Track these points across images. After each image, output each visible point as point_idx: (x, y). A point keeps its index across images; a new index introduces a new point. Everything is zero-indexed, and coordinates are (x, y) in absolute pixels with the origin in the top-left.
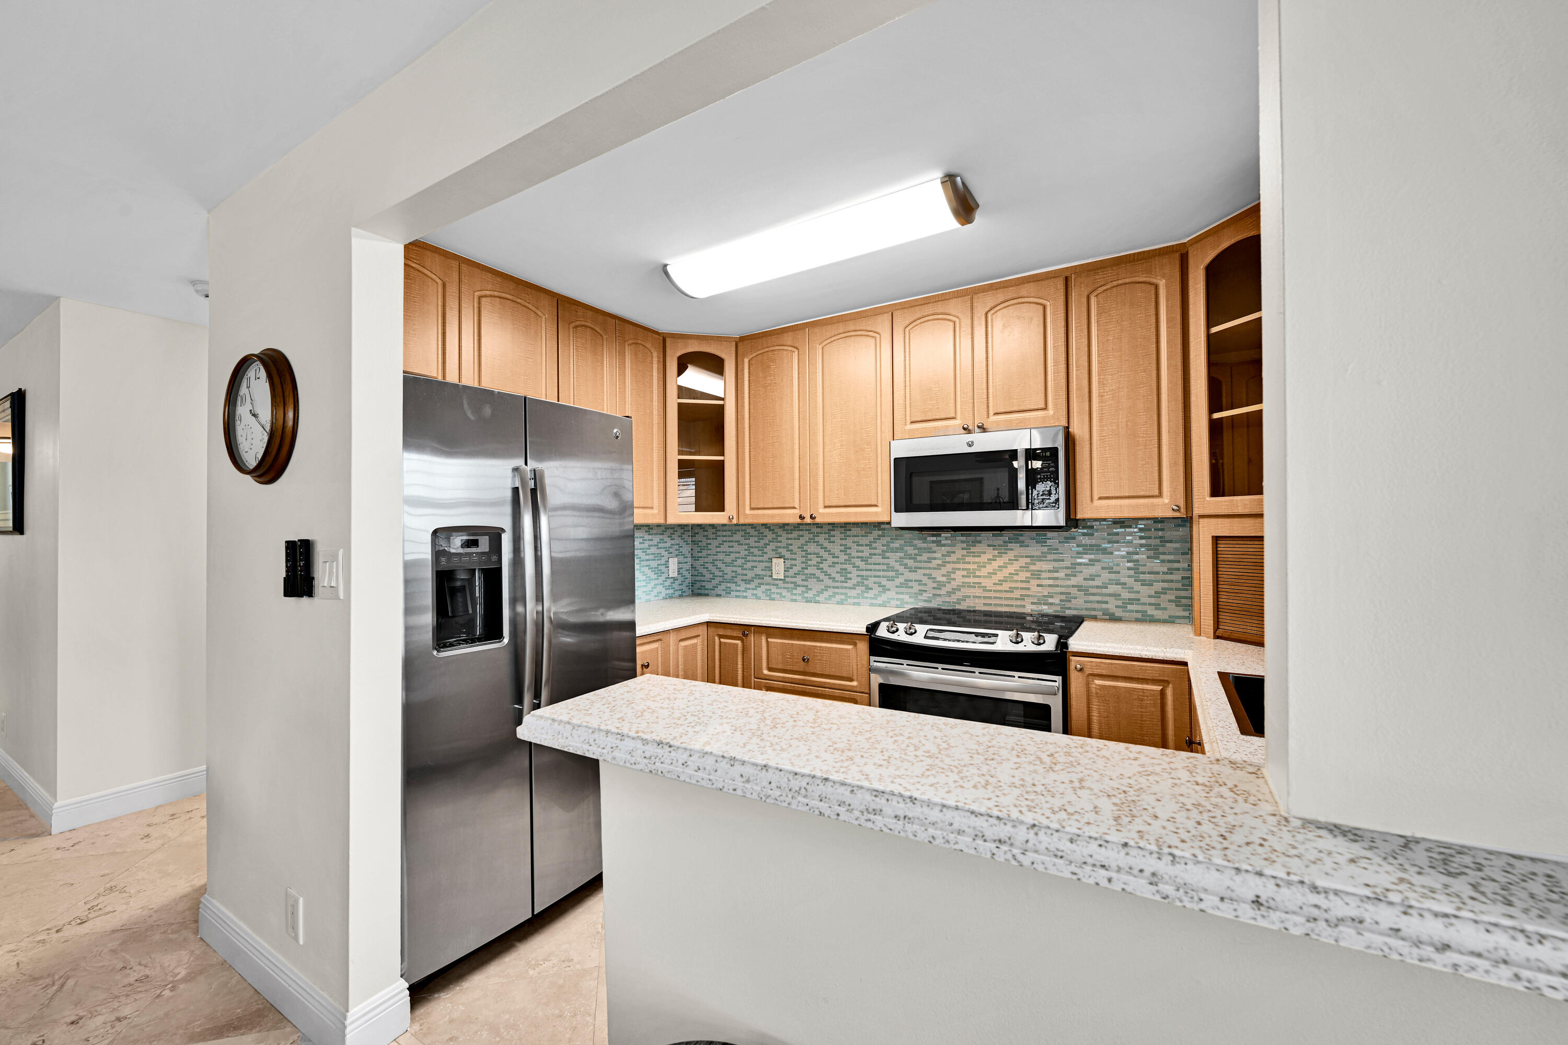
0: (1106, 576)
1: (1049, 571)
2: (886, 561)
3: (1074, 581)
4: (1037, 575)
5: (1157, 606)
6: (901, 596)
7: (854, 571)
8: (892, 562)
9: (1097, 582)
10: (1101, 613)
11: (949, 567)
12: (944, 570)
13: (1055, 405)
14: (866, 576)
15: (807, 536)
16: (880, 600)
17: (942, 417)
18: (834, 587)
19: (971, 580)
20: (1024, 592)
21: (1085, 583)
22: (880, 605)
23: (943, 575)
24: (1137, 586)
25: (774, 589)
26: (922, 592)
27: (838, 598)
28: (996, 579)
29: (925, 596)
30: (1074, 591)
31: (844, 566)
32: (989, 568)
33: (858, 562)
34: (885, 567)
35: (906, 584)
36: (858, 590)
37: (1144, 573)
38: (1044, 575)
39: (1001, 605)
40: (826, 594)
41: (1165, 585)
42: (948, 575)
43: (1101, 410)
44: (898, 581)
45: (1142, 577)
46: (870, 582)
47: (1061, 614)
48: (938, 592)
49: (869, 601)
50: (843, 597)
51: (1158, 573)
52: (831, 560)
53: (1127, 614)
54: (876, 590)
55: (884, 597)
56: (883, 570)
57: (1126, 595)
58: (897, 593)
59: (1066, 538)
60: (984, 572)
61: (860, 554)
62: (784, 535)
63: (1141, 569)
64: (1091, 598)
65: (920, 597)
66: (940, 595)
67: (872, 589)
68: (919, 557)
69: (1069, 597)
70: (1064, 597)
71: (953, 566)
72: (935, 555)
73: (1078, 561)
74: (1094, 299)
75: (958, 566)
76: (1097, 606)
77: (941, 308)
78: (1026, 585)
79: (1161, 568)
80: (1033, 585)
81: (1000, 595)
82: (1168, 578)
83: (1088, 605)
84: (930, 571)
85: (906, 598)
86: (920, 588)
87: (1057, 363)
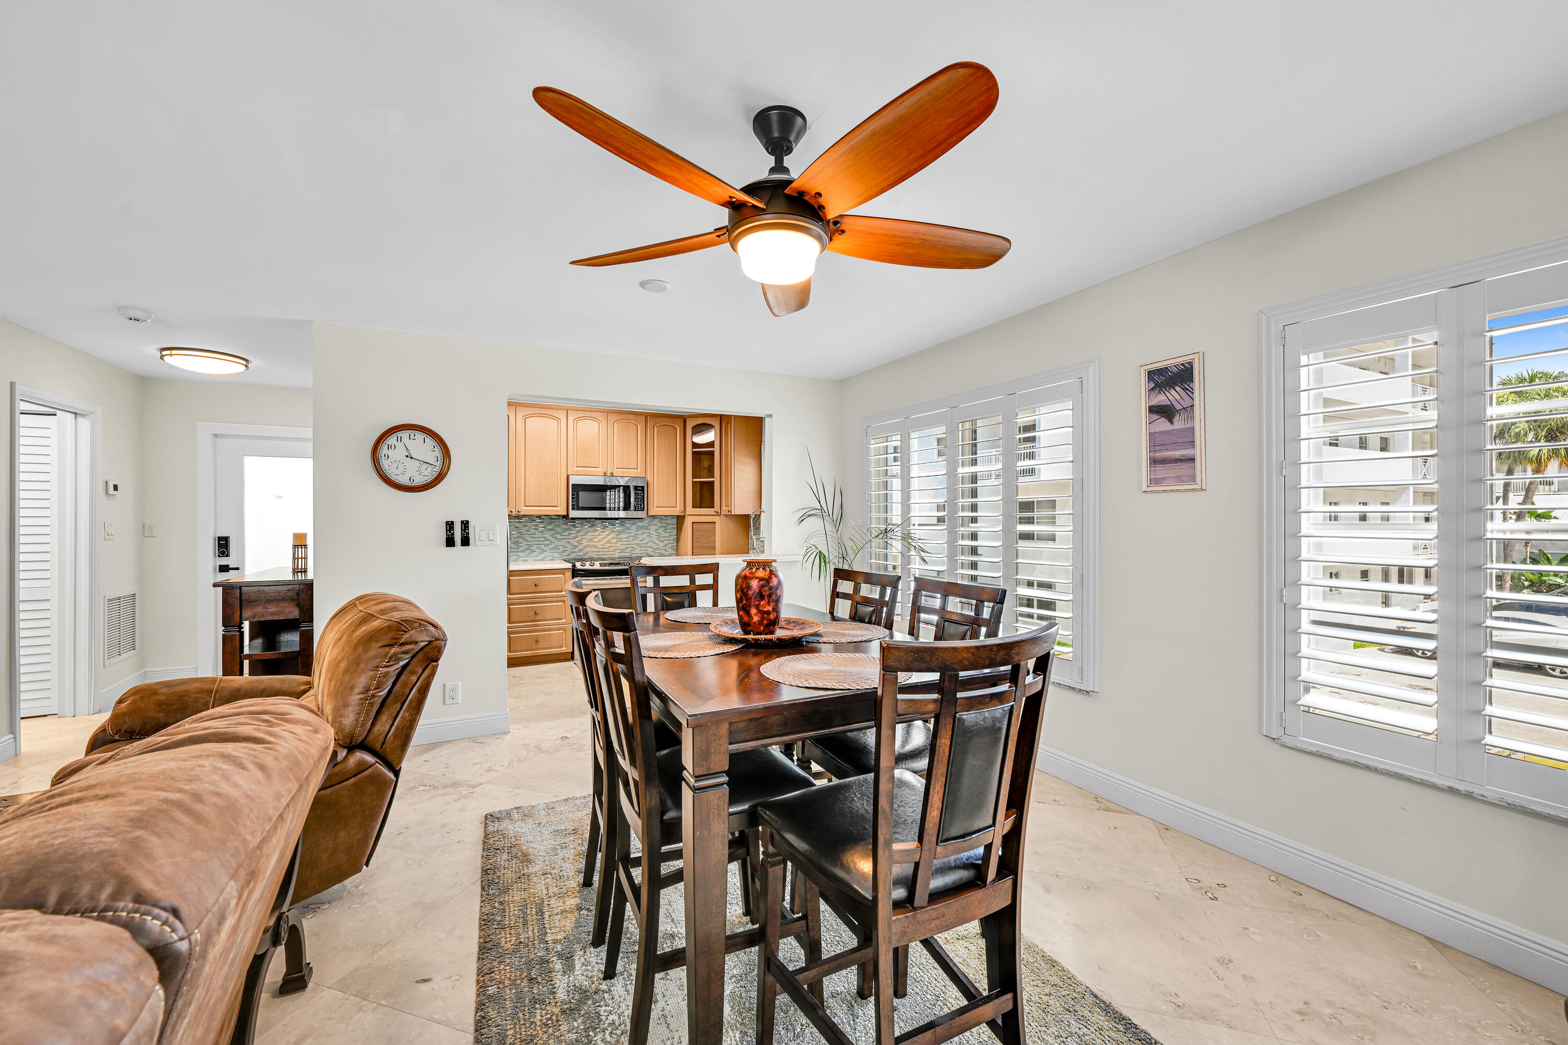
0: (648, 539)
3: (636, 542)
4: (620, 540)
5: (665, 550)
6: (552, 554)
7: (524, 543)
8: (548, 536)
9: (645, 542)
11: (579, 538)
12: (577, 539)
13: (641, 468)
14: (531, 545)
16: (540, 557)
17: (593, 466)
19: (591, 544)
20: (615, 548)
21: (640, 542)
22: (540, 560)
23: (577, 542)
24: (659, 543)
26: (564, 551)
28: (602, 543)
29: (566, 553)
30: (635, 546)
31: (517, 540)
32: (600, 537)
34: (543, 539)
35: (556, 548)
36: (527, 552)
38: (624, 540)
39: (605, 555)
41: (669, 542)
42: (579, 542)
43: (658, 472)
44: (551, 546)
45: (660, 539)
46: (534, 548)
49: (534, 558)
50: (516, 557)
51: (666, 537)
53: (655, 554)
54: (538, 551)
55: (543, 555)
56: (543, 541)
57: (655, 546)
59: (632, 523)
60: (597, 540)
61: (528, 533)
63: (660, 536)
64: (642, 549)
65: (563, 554)
66: (575, 552)
68: (564, 534)
69: (634, 549)
70: (631, 549)
71: (582, 537)
72: (572, 532)
73: (637, 533)
74: (655, 428)
75: (584, 537)
76: (644, 552)
77: (592, 414)
78: (616, 545)
79: (667, 535)
80: (619, 544)
81: (604, 550)
82: (669, 538)
83: (641, 552)
84: (569, 540)
85: (556, 555)
86: (564, 549)
87: (641, 451)
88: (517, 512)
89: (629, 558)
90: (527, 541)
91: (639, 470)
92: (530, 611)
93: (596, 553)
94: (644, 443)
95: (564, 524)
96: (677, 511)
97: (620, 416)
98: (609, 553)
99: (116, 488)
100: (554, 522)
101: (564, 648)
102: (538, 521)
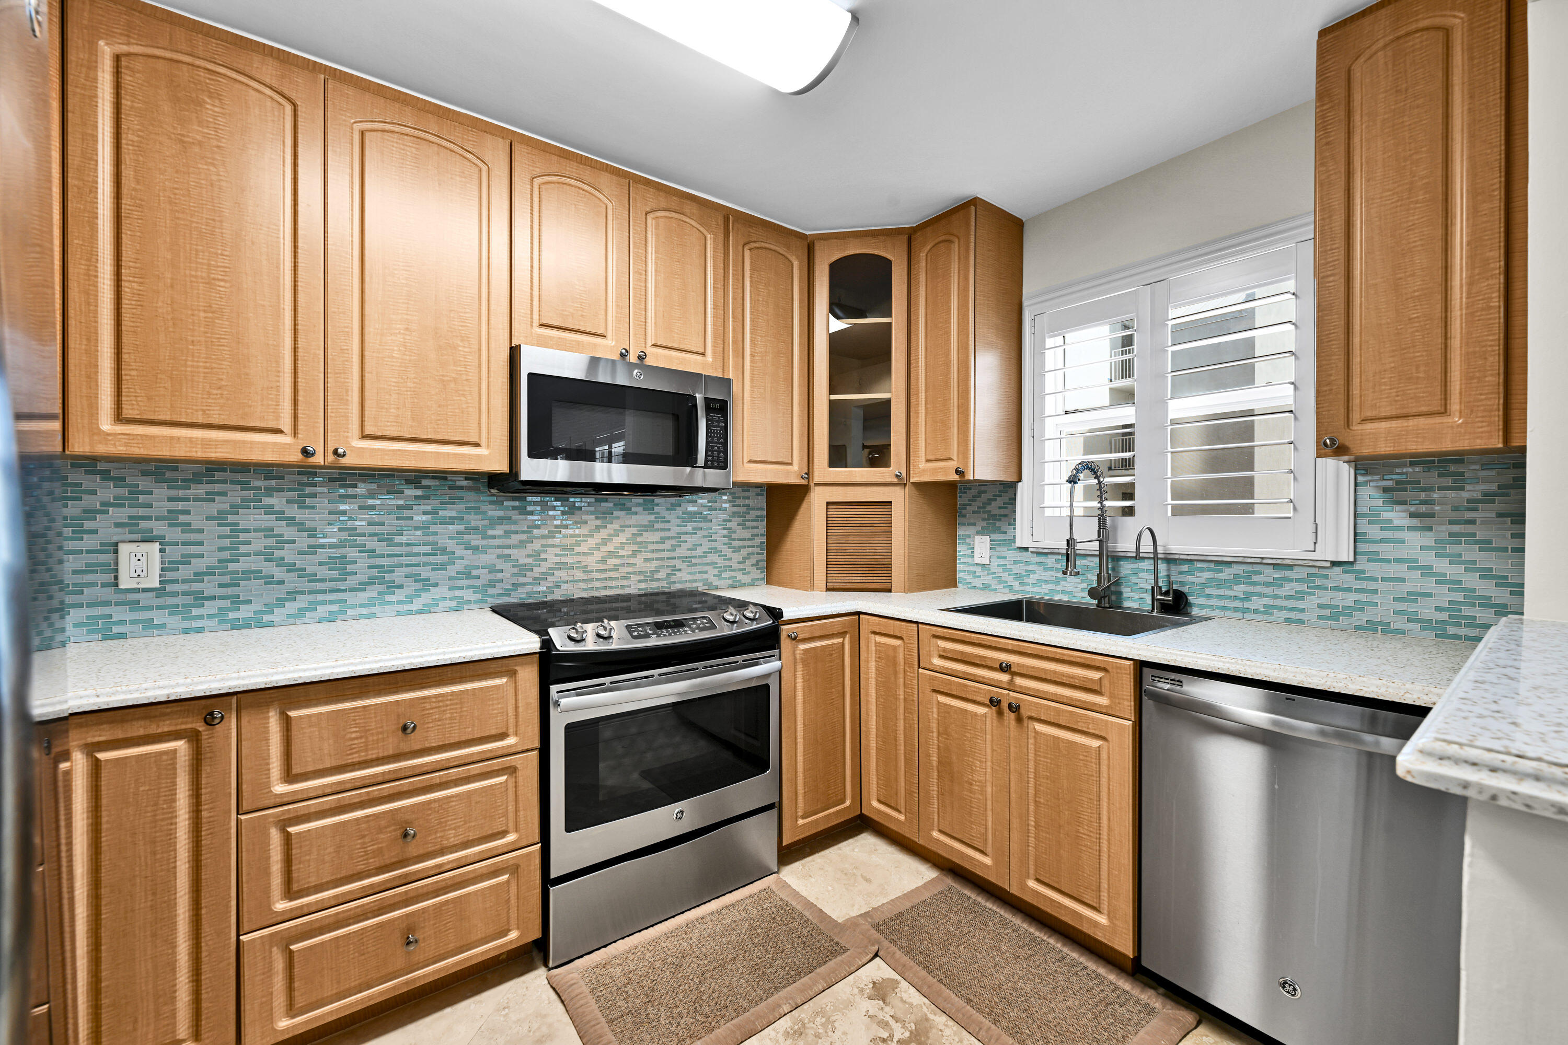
0: (706, 545)
1: (657, 542)
2: (431, 539)
3: (679, 552)
4: (643, 547)
5: (744, 572)
6: (458, 593)
7: (364, 561)
8: (442, 540)
9: (699, 552)
10: (701, 584)
11: (537, 545)
12: (530, 548)
13: (714, 352)
14: (389, 566)
15: (236, 494)
16: (417, 604)
17: (589, 329)
18: (310, 592)
19: (569, 559)
20: (630, 569)
21: (688, 554)
22: (417, 613)
23: (529, 556)
24: (729, 553)
25: (118, 614)
26: (493, 583)
27: (323, 610)
28: (597, 556)
29: (499, 589)
30: (678, 564)
31: (339, 552)
32: (592, 542)
33: (372, 543)
34: (428, 549)
35: (467, 574)
36: (371, 593)
37: (735, 540)
38: (651, 547)
39: (605, 588)
40: (291, 607)
41: (750, 550)
42: (536, 556)
43: (752, 370)
44: (452, 571)
45: (734, 544)
46: (398, 576)
47: (667, 590)
48: (522, 580)
49: (399, 608)
50: (335, 607)
51: (743, 539)
52: (303, 541)
53: (722, 582)
54: (410, 587)
55: (426, 598)
56: (425, 554)
57: (722, 563)
58: (450, 589)
59: (672, 505)
60: (584, 548)
61: (378, 529)
62: (161, 492)
63: (733, 536)
64: (694, 569)
65: (490, 591)
66: (524, 584)
67: (401, 587)
68: (490, 532)
69: (676, 570)
70: (669, 571)
71: (543, 541)
72: (513, 528)
73: (684, 529)
74: (747, 253)
75: (550, 541)
76: (698, 577)
78: (632, 561)
79: (747, 534)
80: (639, 560)
81: (603, 575)
82: (751, 543)
83: (690, 577)
84: (507, 551)
85: (468, 595)
86: (492, 576)
87: (715, 307)
88: (331, 458)
89: (664, 593)
90: (371, 553)
91: (709, 358)
92: (380, 830)
93: (584, 585)
94: (720, 286)
95: (491, 503)
96: (790, 475)
97: (663, 199)
98: (615, 583)
100: (461, 498)
101: (513, 935)
102: (410, 492)
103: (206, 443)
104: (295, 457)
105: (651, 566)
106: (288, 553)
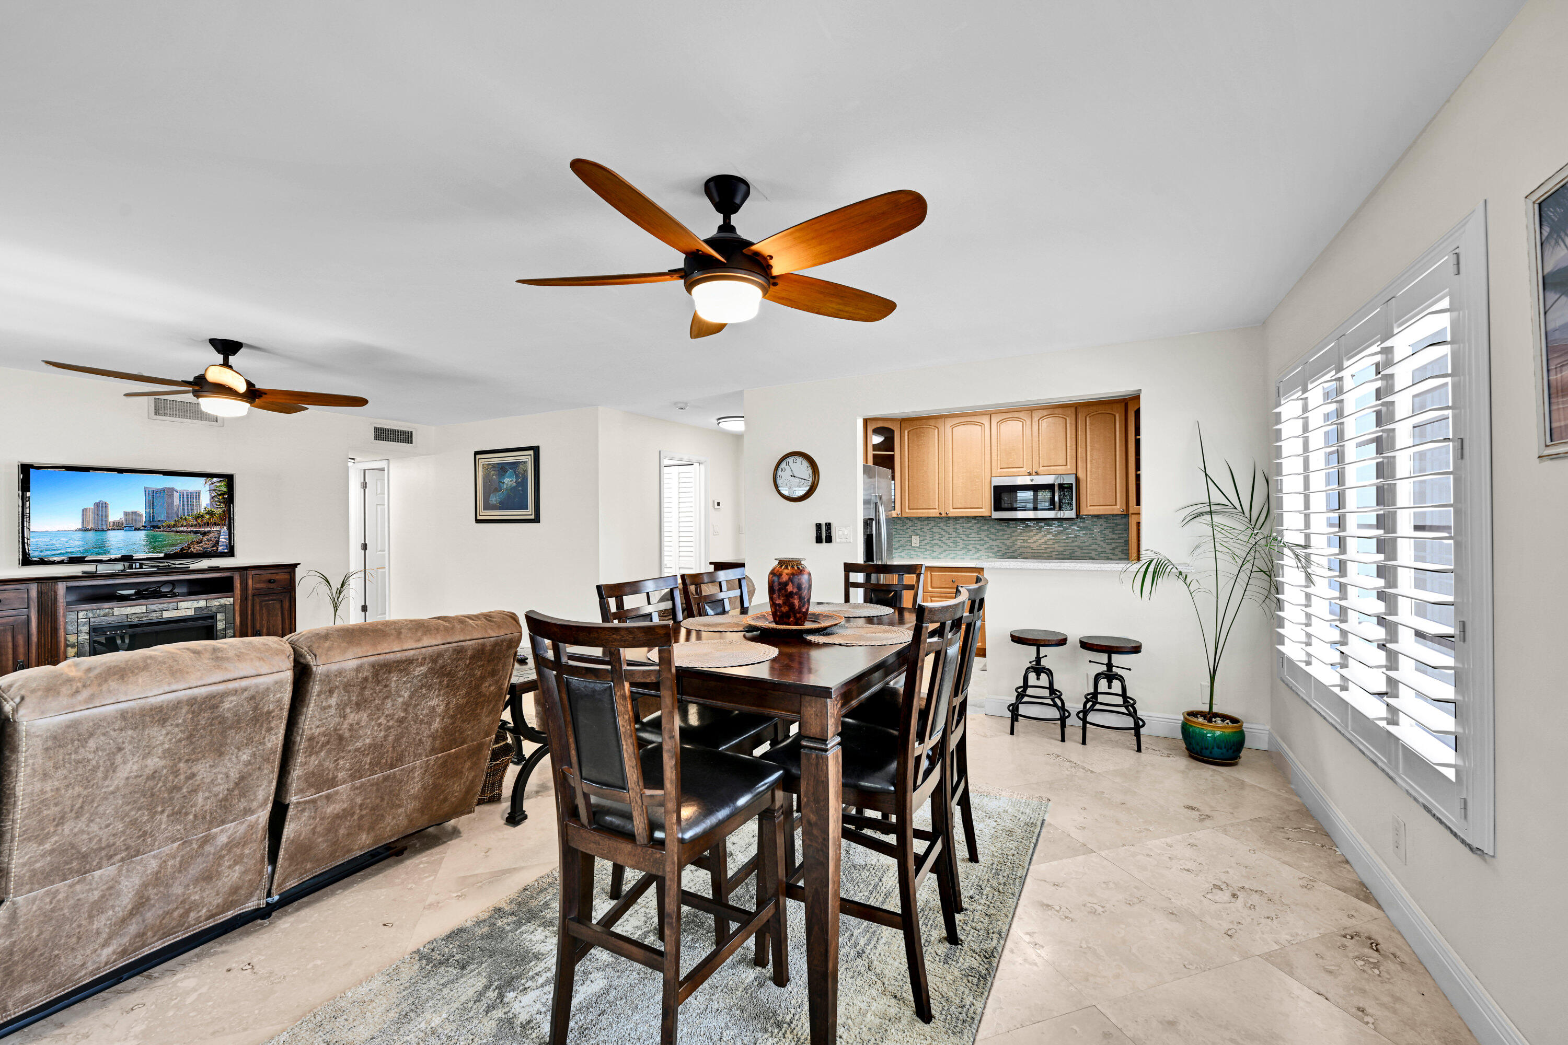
0: (1091, 541)
2: (979, 536)
3: (1076, 543)
4: (1057, 541)
5: (1113, 554)
6: (987, 554)
7: (961, 542)
8: (983, 537)
9: (1086, 544)
11: (1014, 538)
12: (1011, 540)
13: (1071, 464)
15: (933, 523)
16: (976, 556)
17: (1017, 467)
19: (1026, 544)
21: (1081, 545)
24: (1105, 545)
25: (912, 552)
26: (999, 551)
27: (952, 556)
28: (1037, 544)
29: (1001, 553)
30: (1076, 549)
31: (955, 539)
32: (1035, 538)
33: (963, 537)
34: (978, 539)
35: (990, 548)
36: (963, 551)
37: (1108, 539)
38: (1062, 541)
40: (944, 554)
41: (1117, 544)
42: (1013, 543)
43: (1091, 468)
44: (986, 546)
45: (1107, 541)
46: (970, 547)
48: (1008, 551)
49: (970, 556)
51: (1114, 539)
52: (947, 536)
54: (974, 551)
55: (978, 555)
57: (1100, 549)
58: (985, 552)
59: (1076, 524)
60: (1032, 540)
61: (965, 533)
62: (919, 523)
63: (1106, 537)
64: (1084, 551)
67: (971, 550)
68: (998, 534)
69: (1074, 551)
71: (1016, 538)
72: (1005, 533)
73: (1078, 534)
74: (1088, 419)
75: (1019, 538)
76: (1086, 555)
77: (1016, 415)
78: (1053, 546)
79: (1116, 537)
80: (1056, 546)
81: (1039, 551)
82: (1118, 541)
84: (1003, 541)
85: (991, 554)
86: (998, 549)
87: (1071, 445)
88: (947, 515)
90: (963, 540)
91: (1068, 467)
93: (1031, 554)
94: (1074, 436)
95: (989, 525)
97: (1045, 412)
98: (1045, 554)
99: (719, 504)
100: (987, 523)
102: (974, 521)
103: (923, 513)
104: (939, 515)
105: (1062, 549)
106: (943, 539)
